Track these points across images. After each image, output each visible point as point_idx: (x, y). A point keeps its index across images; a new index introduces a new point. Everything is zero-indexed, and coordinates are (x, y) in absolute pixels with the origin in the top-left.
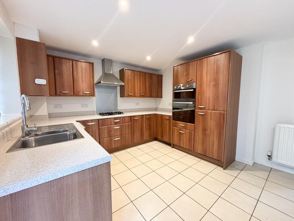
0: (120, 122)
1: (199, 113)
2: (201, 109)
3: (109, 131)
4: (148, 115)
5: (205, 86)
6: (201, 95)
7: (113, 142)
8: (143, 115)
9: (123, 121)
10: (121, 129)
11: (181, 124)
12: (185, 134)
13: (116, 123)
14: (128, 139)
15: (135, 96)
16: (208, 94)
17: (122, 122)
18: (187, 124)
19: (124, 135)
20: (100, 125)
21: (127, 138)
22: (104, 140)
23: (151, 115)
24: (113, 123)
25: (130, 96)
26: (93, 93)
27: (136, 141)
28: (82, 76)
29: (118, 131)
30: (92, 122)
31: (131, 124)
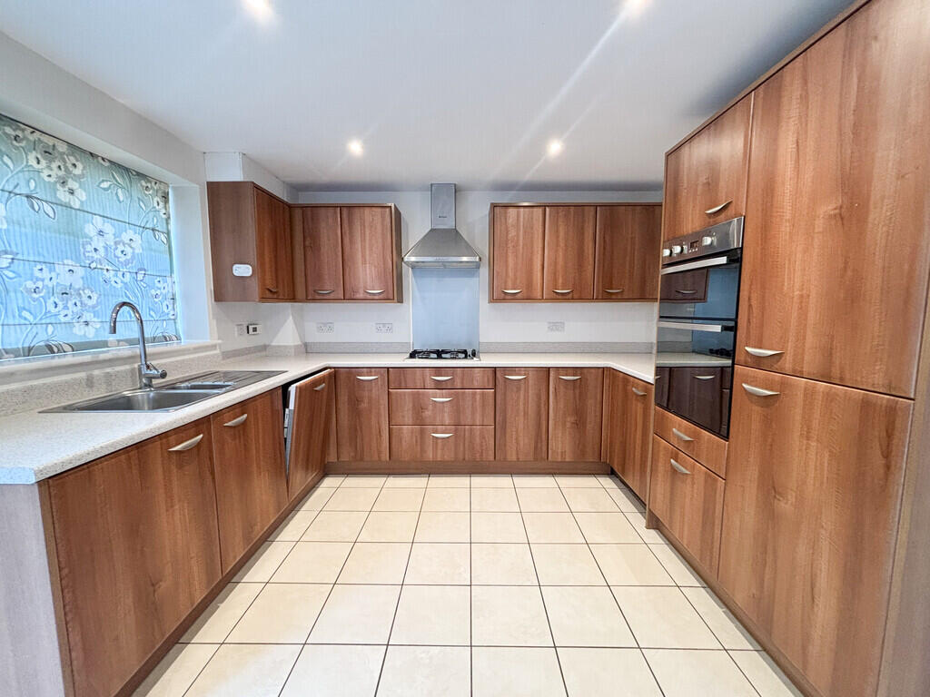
0: (453, 384)
1: (750, 385)
2: (758, 362)
3: (419, 408)
4: (570, 371)
5: (785, 228)
6: (763, 287)
7: (429, 443)
8: (549, 368)
9: (463, 379)
10: (457, 407)
11: (679, 428)
12: (689, 480)
13: (441, 385)
14: (482, 446)
15: (529, 298)
16: (798, 274)
17: (462, 383)
18: (699, 434)
19: (467, 427)
20: (392, 385)
21: (478, 439)
22: (402, 429)
23: (585, 371)
24: (429, 383)
25: (509, 297)
26: (391, 292)
27: (514, 458)
28: (363, 248)
29: (446, 409)
30: (371, 372)
31: (493, 395)
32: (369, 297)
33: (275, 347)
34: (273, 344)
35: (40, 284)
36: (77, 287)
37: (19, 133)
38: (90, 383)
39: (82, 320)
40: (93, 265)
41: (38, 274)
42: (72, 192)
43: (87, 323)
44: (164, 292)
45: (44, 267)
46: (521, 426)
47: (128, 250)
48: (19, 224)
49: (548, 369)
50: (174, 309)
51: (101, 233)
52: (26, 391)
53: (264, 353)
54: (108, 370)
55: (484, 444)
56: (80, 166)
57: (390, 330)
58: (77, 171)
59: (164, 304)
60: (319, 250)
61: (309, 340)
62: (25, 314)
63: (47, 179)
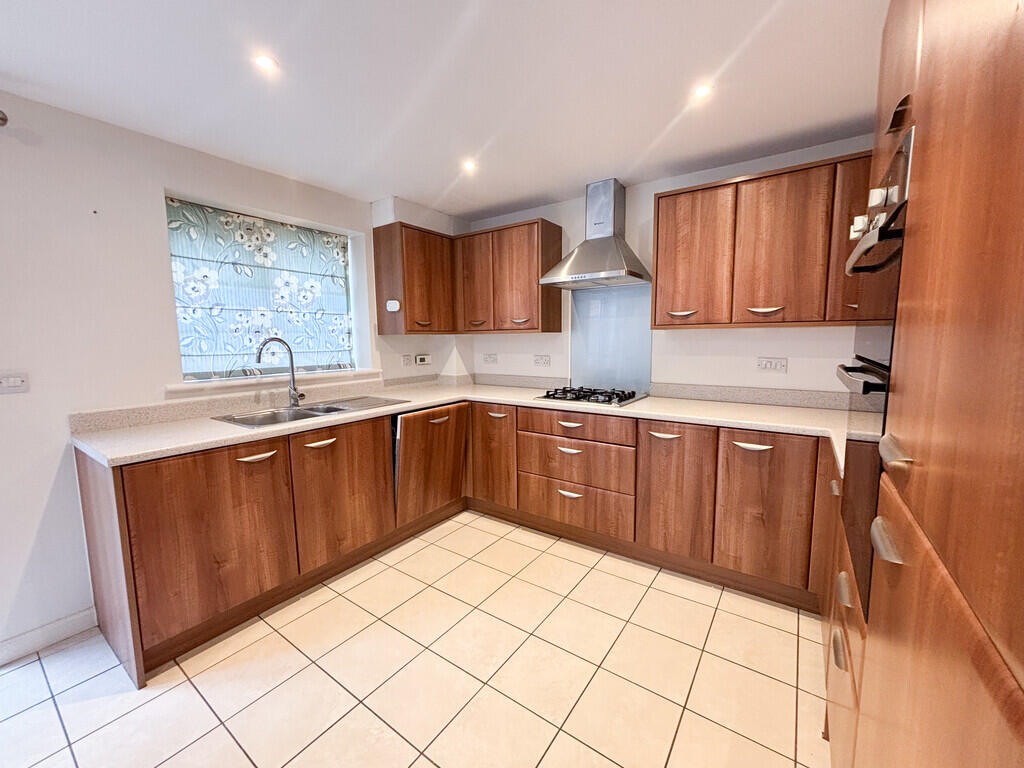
0: (582, 433)
3: (546, 456)
7: (556, 500)
8: (719, 427)
10: (587, 456)
13: (567, 433)
14: (617, 519)
15: (708, 321)
17: (595, 434)
19: (599, 490)
20: (520, 427)
21: (613, 509)
22: (529, 476)
23: (782, 438)
24: (555, 428)
25: (678, 322)
26: (535, 321)
27: (661, 547)
28: (511, 273)
29: (576, 464)
30: (500, 409)
31: (633, 455)
32: (515, 326)
33: (444, 376)
34: (443, 374)
35: (239, 326)
36: (267, 327)
37: (230, 219)
38: (257, 399)
39: (269, 352)
40: (280, 310)
41: (238, 318)
42: (266, 256)
43: (273, 354)
44: (340, 327)
45: (242, 313)
46: (672, 503)
47: (309, 294)
48: (227, 284)
49: (717, 430)
50: (349, 341)
51: (287, 284)
52: (209, 402)
53: (435, 382)
54: (274, 391)
55: (620, 517)
56: (273, 235)
57: (548, 363)
58: (270, 239)
59: (340, 338)
60: (474, 277)
61: (477, 372)
62: (229, 347)
63: (247, 249)
